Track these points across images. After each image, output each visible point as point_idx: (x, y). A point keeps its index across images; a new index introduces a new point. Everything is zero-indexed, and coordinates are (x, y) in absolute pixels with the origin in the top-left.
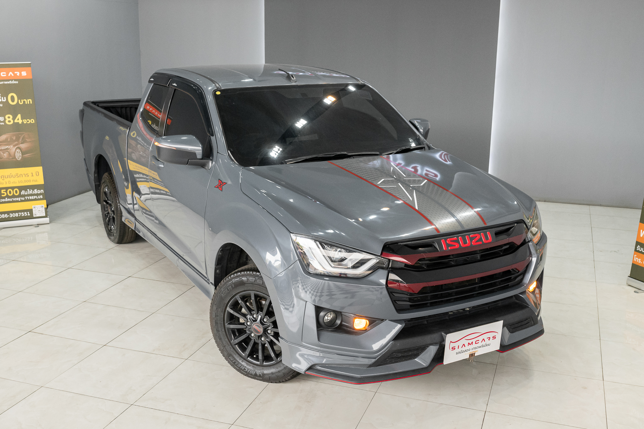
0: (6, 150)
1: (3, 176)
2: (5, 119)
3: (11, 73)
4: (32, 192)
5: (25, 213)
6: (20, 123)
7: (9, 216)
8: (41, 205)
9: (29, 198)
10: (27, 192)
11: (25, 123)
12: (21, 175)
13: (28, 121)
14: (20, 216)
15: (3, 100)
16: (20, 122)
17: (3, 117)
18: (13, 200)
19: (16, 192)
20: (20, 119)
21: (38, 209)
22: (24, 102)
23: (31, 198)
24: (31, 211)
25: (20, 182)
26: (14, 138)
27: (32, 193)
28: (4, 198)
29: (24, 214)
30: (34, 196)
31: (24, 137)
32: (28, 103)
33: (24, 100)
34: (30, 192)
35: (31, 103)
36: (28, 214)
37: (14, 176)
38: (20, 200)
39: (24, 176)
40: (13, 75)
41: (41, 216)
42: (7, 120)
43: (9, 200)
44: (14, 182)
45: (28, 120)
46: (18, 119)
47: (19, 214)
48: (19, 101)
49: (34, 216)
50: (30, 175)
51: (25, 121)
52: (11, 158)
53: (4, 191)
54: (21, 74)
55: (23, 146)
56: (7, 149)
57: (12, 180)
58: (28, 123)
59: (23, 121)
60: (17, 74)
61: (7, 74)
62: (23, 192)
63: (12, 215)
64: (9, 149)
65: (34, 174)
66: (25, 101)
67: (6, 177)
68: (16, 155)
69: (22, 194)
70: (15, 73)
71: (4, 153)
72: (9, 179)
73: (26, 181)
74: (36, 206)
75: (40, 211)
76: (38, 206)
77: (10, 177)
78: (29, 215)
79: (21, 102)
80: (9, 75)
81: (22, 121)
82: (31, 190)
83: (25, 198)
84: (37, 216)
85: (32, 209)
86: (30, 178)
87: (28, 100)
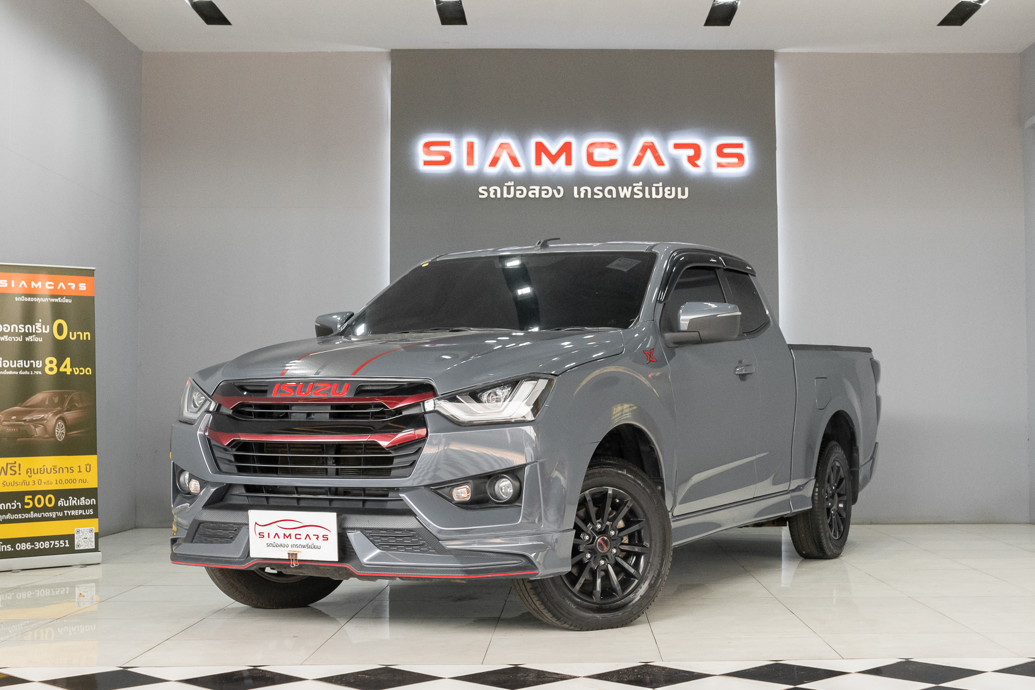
0: (40, 422)
1: (30, 469)
2: (44, 365)
3: (61, 284)
4: (77, 502)
5: (62, 542)
6: (68, 373)
7: (33, 546)
8: (89, 528)
9: (71, 513)
10: (68, 501)
11: (76, 373)
12: (61, 469)
13: (81, 371)
14: (52, 547)
15: (44, 331)
16: (69, 371)
17: (41, 362)
18: (42, 515)
19: (50, 501)
20: (69, 366)
21: (84, 534)
22: (78, 336)
23: (73, 513)
24: (71, 538)
25: (58, 482)
26: (56, 400)
27: (76, 504)
28: (28, 511)
29: (60, 545)
30: (80, 511)
31: (72, 398)
32: (85, 339)
33: (78, 333)
34: (73, 502)
35: (89, 339)
36: (65, 543)
37: (49, 471)
38: (54, 517)
39: (65, 470)
40: (64, 288)
41: (87, 548)
42: (49, 366)
43: (36, 515)
44: (48, 481)
45: (80, 369)
46: (66, 367)
47: (50, 544)
48: (71, 333)
49: (76, 549)
50: (76, 469)
51: (76, 371)
52: (47, 436)
53: (28, 499)
54: (77, 287)
55: (69, 415)
56: (42, 419)
57: (45, 477)
58: (80, 373)
59: (73, 370)
60: (71, 286)
61: (56, 285)
62: (61, 503)
63: (38, 545)
64: (46, 419)
65: (83, 469)
66: (80, 335)
67: (36, 472)
68: (56, 431)
69: (59, 505)
70: (69, 284)
71: (36, 427)
72: (39, 476)
73: (67, 481)
74: (80, 529)
75: (86, 538)
76: (85, 529)
77: (42, 472)
78: (68, 546)
79: (73, 337)
80: (59, 288)
81: (71, 370)
82: (75, 498)
83: (64, 513)
84: (81, 548)
85: (74, 535)
86: (76, 475)
87: (85, 334)
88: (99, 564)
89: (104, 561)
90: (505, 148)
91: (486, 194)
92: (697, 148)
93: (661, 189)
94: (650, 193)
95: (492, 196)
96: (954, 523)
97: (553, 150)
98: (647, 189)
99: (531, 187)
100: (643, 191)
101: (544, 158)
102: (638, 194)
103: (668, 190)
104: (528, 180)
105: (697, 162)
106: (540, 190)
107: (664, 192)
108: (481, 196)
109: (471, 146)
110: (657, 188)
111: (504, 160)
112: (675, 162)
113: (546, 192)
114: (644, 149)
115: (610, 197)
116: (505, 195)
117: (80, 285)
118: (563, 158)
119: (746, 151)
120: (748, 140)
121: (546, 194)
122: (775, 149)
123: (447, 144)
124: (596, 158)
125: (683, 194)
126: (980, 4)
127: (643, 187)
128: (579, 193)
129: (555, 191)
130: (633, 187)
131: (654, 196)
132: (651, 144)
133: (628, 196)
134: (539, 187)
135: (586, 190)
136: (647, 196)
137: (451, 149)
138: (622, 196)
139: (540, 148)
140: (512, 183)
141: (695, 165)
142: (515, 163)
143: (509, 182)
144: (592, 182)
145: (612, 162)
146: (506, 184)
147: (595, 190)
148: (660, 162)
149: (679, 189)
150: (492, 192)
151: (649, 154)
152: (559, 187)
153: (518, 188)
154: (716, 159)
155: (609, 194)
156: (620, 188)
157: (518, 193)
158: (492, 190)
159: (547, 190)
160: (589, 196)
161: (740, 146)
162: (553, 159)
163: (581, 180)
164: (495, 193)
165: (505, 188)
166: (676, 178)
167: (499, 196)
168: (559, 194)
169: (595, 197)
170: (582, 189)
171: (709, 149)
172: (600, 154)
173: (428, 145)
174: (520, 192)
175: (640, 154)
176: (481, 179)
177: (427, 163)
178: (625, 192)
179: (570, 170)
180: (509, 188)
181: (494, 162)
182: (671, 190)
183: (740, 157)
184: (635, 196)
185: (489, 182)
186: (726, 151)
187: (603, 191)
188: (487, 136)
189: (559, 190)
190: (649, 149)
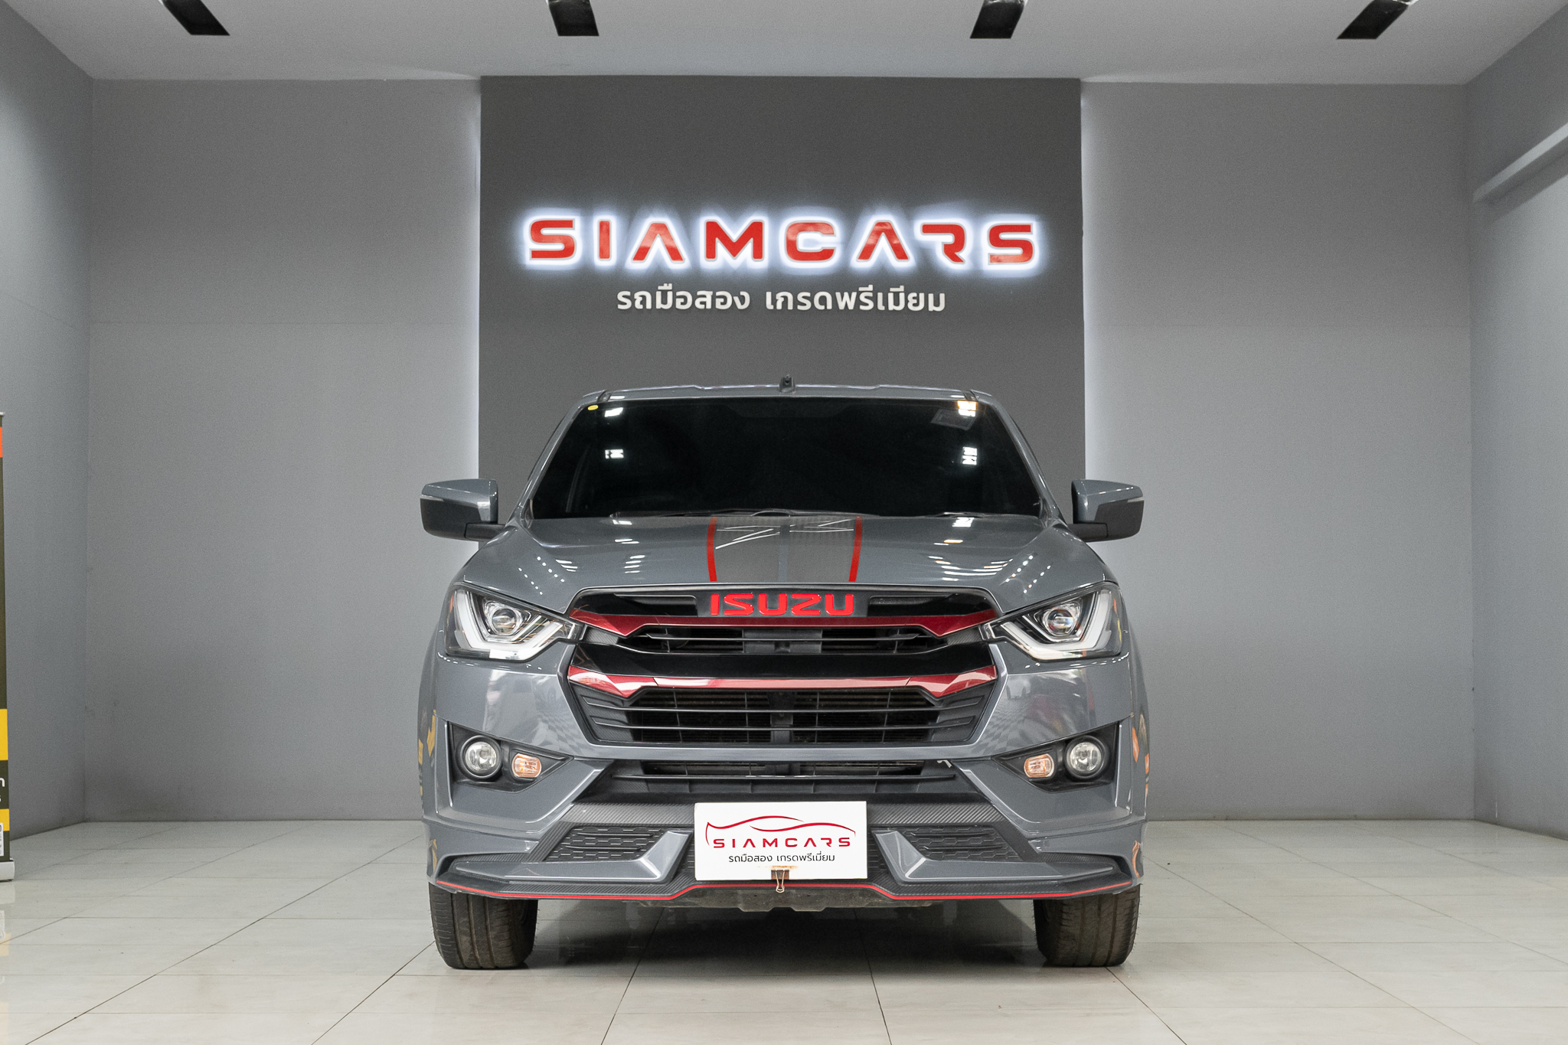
88: (10, 880)
89: (19, 876)
90: (658, 232)
91: (629, 303)
92: (958, 232)
93: (902, 296)
94: (886, 303)
95: (638, 306)
96: (1356, 818)
97: (734, 235)
98: (880, 295)
99: (699, 293)
100: (874, 299)
101: (720, 248)
102: (867, 305)
103: (914, 298)
104: (694, 281)
105: (960, 254)
106: (714, 298)
107: (907, 301)
108: (620, 307)
109: (604, 227)
110: (896, 295)
111: (658, 247)
112: (924, 254)
113: (722, 300)
114: (876, 233)
115: (822, 308)
116: (659, 305)
118: (749, 248)
119: (1034, 237)
120: (1037, 220)
121: (722, 304)
122: (1081, 234)
123: (568, 224)
124: (801, 247)
125: (937, 304)
126: (1407, 3)
127: (875, 292)
128: (774, 301)
129: (736, 299)
130: (859, 294)
131: (892, 307)
132: (888, 228)
133: (851, 307)
134: (711, 293)
135: (786, 298)
136: (881, 307)
137: (575, 233)
138: (841, 306)
139: (714, 231)
140: (670, 287)
141: (956, 259)
142: (675, 254)
143: (665, 285)
144: (794, 284)
145: (826, 254)
146: (660, 288)
147: (800, 297)
148: (900, 254)
149: (931, 297)
150: (638, 300)
151: (883, 242)
152: (742, 293)
153: (679, 294)
154: (988, 249)
155: (820, 304)
156: (838, 295)
157: (679, 301)
158: (637, 296)
159: (725, 298)
160: (790, 307)
161: (1026, 229)
162: (734, 248)
163: (777, 281)
164: (643, 302)
165: (659, 295)
166: (926, 278)
167: (649, 306)
168: (743, 303)
169: (800, 307)
170: (779, 296)
171: (977, 235)
172: (807, 241)
173: (537, 227)
174: (682, 300)
175: (871, 242)
176: (619, 280)
177: (536, 254)
178: (847, 301)
179: (761, 265)
180: (664, 293)
181: (641, 254)
182: (917, 298)
183: (1027, 247)
184: (862, 307)
185: (634, 284)
186: (1004, 236)
187: (811, 299)
188: (631, 212)
189: (743, 297)
190: (883, 233)
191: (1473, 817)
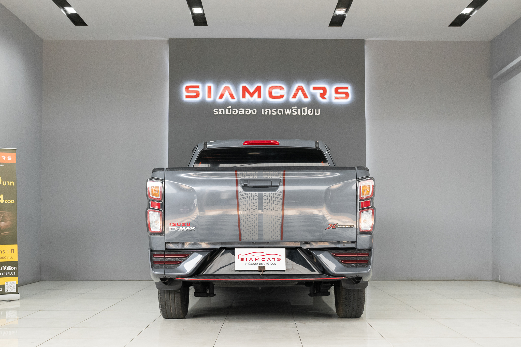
4: (6, 268)
6: (2, 202)
8: (13, 281)
9: (3, 274)
10: (2, 268)
11: (6, 203)
13: (9, 202)
20: (2, 199)
21: (11, 285)
22: (7, 184)
23: (4, 274)
24: (3, 287)
27: (6, 270)
30: (8, 273)
31: (4, 216)
32: (11, 185)
33: (7, 182)
34: (4, 268)
35: (13, 185)
41: (12, 291)
45: (8, 200)
48: (3, 182)
49: (6, 292)
50: (6, 252)
51: (6, 201)
54: (7, 158)
55: (2, 224)
58: (8, 203)
59: (4, 201)
65: (10, 251)
66: (8, 183)
70: (2, 157)
74: (8, 282)
75: (12, 287)
76: (11, 282)
78: (2, 290)
79: (4, 184)
81: (3, 201)
82: (5, 266)
84: (9, 292)
85: (5, 285)
86: (6, 255)
87: (11, 182)
88: (19, 300)
89: (21, 298)
90: (227, 89)
91: (217, 113)
92: (324, 89)
93: (306, 110)
94: (301, 112)
95: (220, 113)
97: (252, 90)
98: (299, 110)
99: (240, 109)
100: (297, 111)
101: (247, 94)
102: (295, 113)
103: (310, 111)
104: (238, 105)
105: (325, 97)
106: (245, 111)
107: (308, 112)
108: (214, 114)
109: (209, 88)
110: (304, 110)
111: (227, 95)
112: (313, 96)
113: (248, 112)
114: (298, 90)
115: (280, 114)
116: (227, 113)
117: (8, 157)
118: (256, 94)
119: (349, 91)
120: (350, 85)
121: (247, 113)
122: (365, 90)
123: (197, 87)
124: (273, 94)
125: (318, 113)
126: (471, 15)
127: (297, 109)
128: (265, 112)
129: (252, 111)
130: (292, 109)
131: (303, 114)
132: (301, 87)
133: (290, 114)
134: (244, 109)
135: (268, 111)
136: (299, 114)
137: (200, 90)
138: (286, 113)
139: (245, 89)
140: (231, 107)
141: (324, 98)
142: (232, 97)
143: (229, 107)
144: (271, 106)
145: (281, 96)
146: (227, 108)
147: (273, 111)
148: (306, 97)
149: (316, 110)
150: (220, 111)
151: (300, 92)
152: (254, 109)
153: (233, 109)
154: (334, 95)
155: (280, 113)
156: (285, 110)
157: (233, 112)
158: (220, 110)
159: (248, 111)
160: (270, 114)
161: (347, 88)
162: (252, 95)
163: (266, 105)
164: (222, 112)
165: (227, 110)
166: (314, 104)
167: (224, 113)
168: (254, 112)
169: (273, 114)
170: (266, 110)
171: (331, 90)
172: (275, 92)
173: (187, 88)
174: (235, 112)
175: (296, 92)
176: (214, 105)
177: (187, 97)
178: (288, 112)
179: (260, 100)
180: (229, 109)
181: (221, 96)
182: (311, 111)
183: (347, 94)
184: (293, 114)
185: (219, 106)
186: (339, 91)
187: (277, 111)
188: (218, 83)
189: (254, 110)
190: (300, 90)
191: (492, 280)
